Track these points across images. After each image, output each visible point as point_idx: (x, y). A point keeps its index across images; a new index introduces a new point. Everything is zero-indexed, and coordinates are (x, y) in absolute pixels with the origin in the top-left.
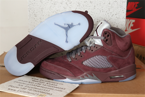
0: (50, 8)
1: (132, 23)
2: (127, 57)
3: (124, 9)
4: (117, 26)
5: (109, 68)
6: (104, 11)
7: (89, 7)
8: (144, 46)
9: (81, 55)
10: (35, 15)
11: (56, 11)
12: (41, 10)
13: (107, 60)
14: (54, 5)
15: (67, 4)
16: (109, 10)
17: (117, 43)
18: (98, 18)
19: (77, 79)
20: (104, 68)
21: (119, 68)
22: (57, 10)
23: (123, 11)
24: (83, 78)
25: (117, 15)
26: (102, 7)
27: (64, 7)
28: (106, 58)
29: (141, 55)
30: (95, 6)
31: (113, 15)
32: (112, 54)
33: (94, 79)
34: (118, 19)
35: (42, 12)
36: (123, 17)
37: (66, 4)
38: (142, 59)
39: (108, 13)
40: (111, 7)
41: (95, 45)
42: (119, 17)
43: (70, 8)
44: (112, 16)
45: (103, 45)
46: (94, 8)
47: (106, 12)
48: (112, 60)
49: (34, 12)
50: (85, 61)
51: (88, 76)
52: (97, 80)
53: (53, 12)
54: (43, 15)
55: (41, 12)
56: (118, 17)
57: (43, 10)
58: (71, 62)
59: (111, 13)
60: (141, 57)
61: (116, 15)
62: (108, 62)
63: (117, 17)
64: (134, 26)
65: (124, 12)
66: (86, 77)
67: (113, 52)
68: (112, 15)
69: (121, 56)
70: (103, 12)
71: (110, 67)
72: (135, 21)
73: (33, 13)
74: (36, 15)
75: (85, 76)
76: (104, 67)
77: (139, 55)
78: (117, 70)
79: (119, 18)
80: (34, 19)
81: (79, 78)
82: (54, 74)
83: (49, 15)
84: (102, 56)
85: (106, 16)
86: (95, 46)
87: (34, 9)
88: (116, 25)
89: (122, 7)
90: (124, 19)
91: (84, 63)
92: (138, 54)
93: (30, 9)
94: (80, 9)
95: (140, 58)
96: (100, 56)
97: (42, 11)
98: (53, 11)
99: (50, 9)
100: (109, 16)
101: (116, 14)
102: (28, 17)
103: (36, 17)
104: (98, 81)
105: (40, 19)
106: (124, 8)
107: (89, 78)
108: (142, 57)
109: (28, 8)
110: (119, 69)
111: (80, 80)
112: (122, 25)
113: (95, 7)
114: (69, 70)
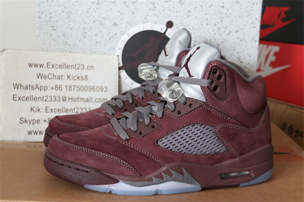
0: (88, 12)
1: (272, 53)
2: (257, 128)
3: (256, 19)
4: (238, 58)
5: (218, 153)
6: (209, 23)
7: (177, 12)
8: (303, 106)
9: (151, 125)
10: (52, 26)
11: (102, 20)
12: (67, 17)
13: (216, 134)
14: (97, 6)
15: (127, 5)
16: (222, 21)
17: (239, 95)
18: (196, 38)
19: (146, 183)
20: (207, 155)
21: (241, 154)
22: (103, 18)
23: (252, 23)
24: (161, 180)
25: (238, 32)
26: (206, 14)
27: (119, 12)
28: (213, 131)
29: (292, 125)
30: (189, 12)
31: (230, 32)
32: (225, 121)
33: (185, 182)
34: (241, 41)
35: (70, 21)
36: (253, 39)
37: (124, 4)
38: (294, 133)
39: (219, 28)
40: (227, 13)
41: (186, 98)
42: (244, 37)
43: (133, 13)
44: (228, 34)
45: (207, 100)
46: (188, 16)
47: (215, 25)
48: (225, 135)
49: (50, 21)
50: (164, 139)
51: (171, 175)
52: (191, 183)
53: (94, 22)
54: (70, 27)
55: (67, 20)
56: (241, 37)
57: (70, 15)
58: (127, 140)
59: (226, 28)
60: (291, 128)
61: (236, 32)
62: (217, 138)
63: (238, 38)
64: (276, 60)
65: (254, 27)
66: (168, 176)
67: (229, 116)
68: (228, 32)
69: (245, 126)
70: (207, 24)
71: (222, 151)
72: (280, 50)
73: (49, 23)
74: (55, 28)
75: (164, 175)
76: (207, 153)
77: (286, 125)
78: (236, 159)
79: (243, 40)
80: (51, 35)
81: (152, 180)
82: (87, 172)
83: (84, 28)
84: (204, 126)
85: (215, 34)
86: (186, 103)
87: (50, 13)
88: (237, 55)
89: (250, 16)
90: (255, 41)
91: (160, 143)
92: (284, 123)
93: (42, 13)
94: (156, 16)
95: (289, 131)
96: (199, 125)
97: (69, 19)
98: (95, 20)
99: (88, 14)
100: (221, 34)
101: (237, 30)
102: (37, 31)
103: (54, 32)
104: (194, 186)
105: (64, 35)
106: (254, 18)
107: (175, 180)
108: (293, 129)
109: (38, 11)
110: (240, 156)
111: (154, 184)
112: (249, 55)
113: (190, 14)
114: (125, 161)
